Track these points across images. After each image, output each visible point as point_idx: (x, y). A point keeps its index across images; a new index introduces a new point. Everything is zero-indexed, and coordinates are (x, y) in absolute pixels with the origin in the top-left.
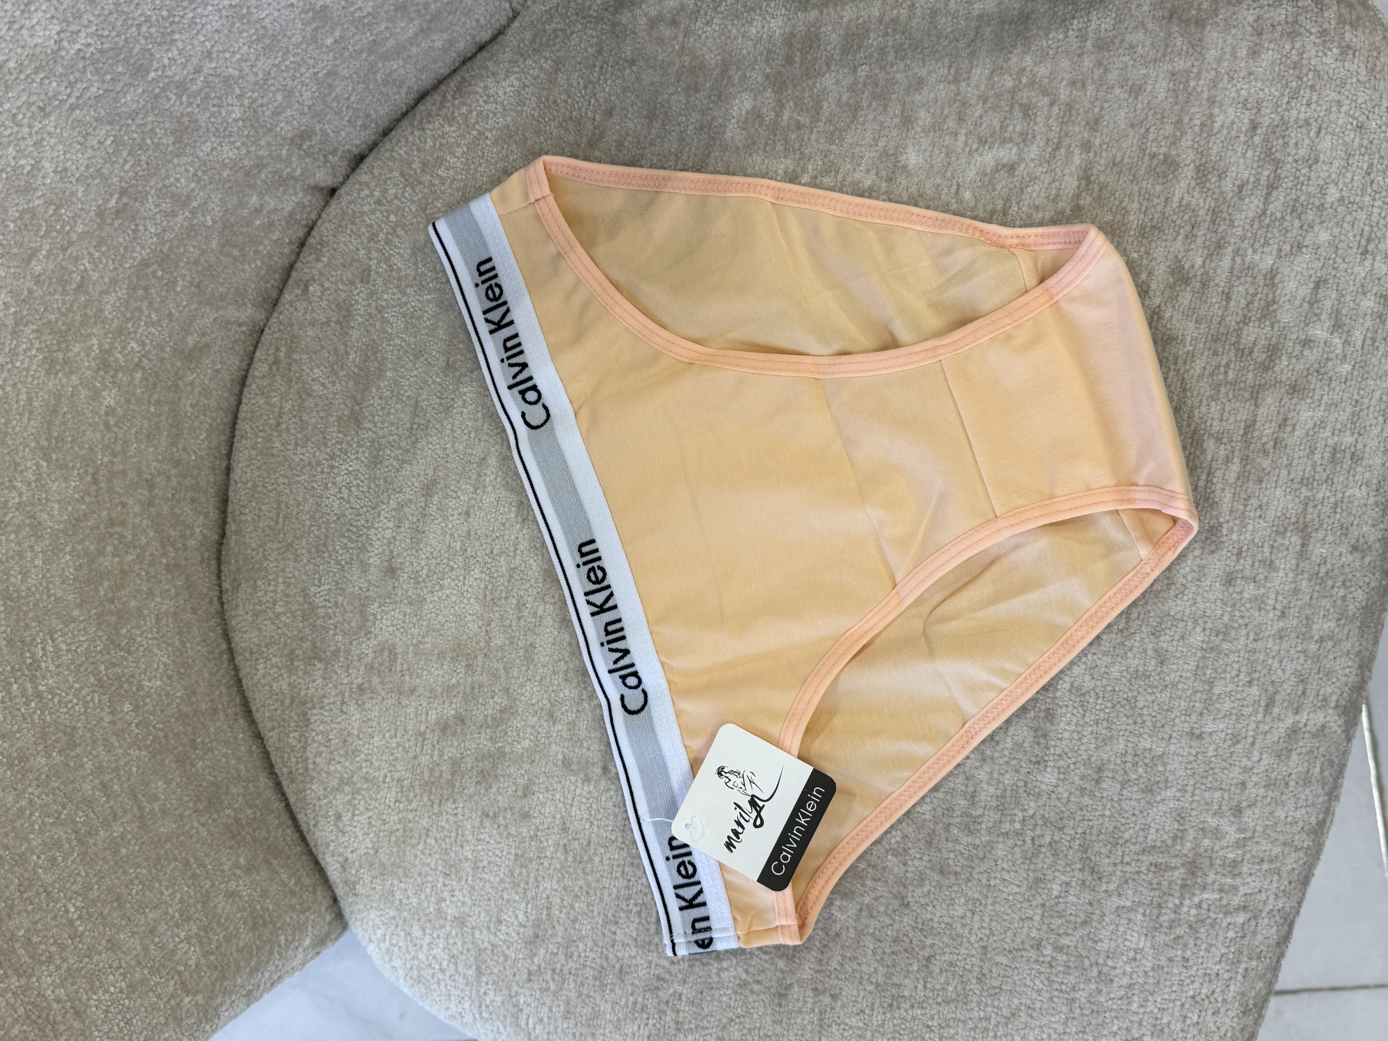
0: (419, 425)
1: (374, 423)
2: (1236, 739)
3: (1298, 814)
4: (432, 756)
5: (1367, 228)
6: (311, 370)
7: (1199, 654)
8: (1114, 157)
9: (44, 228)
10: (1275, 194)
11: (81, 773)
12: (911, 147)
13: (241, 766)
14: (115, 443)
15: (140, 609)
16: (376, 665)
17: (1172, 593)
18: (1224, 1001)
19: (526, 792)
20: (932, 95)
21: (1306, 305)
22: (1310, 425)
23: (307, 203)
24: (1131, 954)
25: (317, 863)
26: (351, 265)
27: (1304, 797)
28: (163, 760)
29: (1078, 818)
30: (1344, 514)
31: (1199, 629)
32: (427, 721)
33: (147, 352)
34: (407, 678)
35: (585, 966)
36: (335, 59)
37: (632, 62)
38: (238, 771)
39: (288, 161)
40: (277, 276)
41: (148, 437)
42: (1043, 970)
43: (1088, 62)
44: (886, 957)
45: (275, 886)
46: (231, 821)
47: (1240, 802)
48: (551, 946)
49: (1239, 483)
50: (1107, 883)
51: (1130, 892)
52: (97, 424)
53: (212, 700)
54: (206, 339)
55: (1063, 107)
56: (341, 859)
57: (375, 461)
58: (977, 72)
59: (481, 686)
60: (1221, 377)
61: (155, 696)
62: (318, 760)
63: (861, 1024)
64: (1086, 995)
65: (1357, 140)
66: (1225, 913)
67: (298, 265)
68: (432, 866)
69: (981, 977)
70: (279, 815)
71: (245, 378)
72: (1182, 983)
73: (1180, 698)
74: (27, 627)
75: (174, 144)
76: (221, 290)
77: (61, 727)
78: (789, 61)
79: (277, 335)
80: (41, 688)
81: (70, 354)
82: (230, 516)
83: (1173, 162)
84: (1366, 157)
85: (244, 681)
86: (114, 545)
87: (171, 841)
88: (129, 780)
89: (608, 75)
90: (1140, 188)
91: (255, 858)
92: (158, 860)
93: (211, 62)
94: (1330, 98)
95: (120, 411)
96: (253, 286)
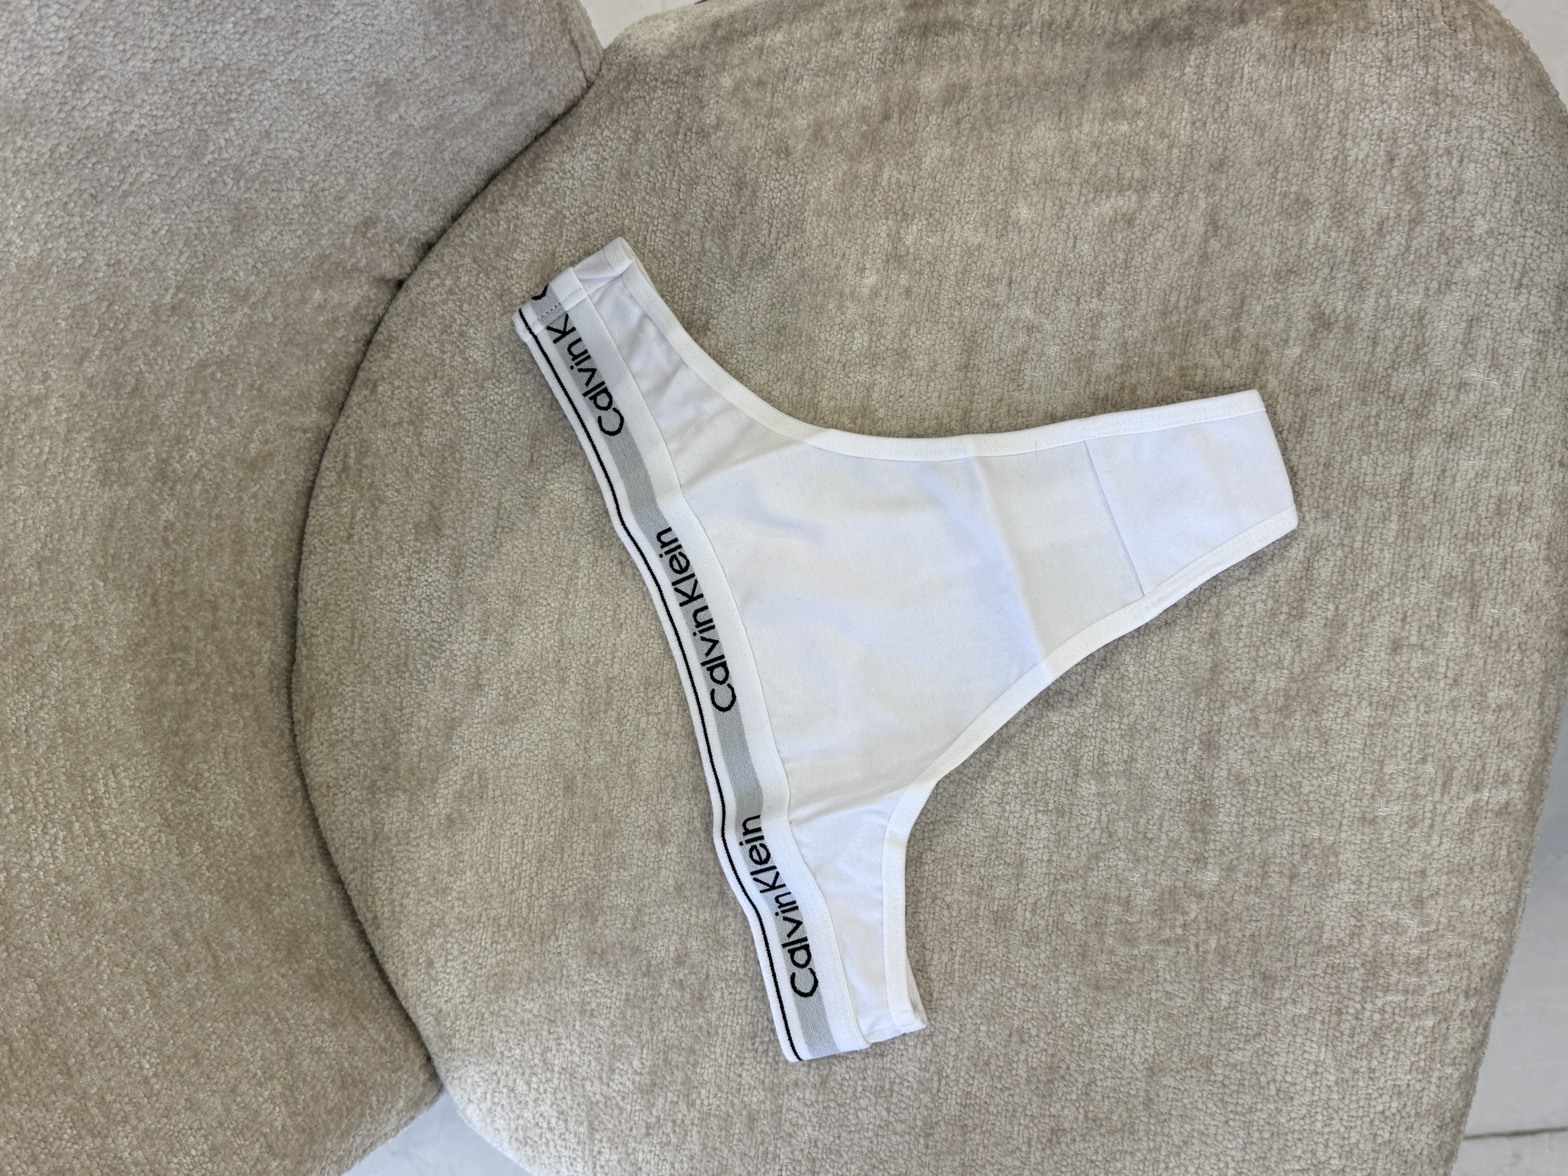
0: (503, 528)
1: (455, 529)
2: (1412, 822)
3: (1485, 902)
4: (530, 890)
5: (1520, 260)
6: (384, 475)
7: (1366, 731)
8: (1242, 199)
9: (97, 327)
10: (1418, 229)
11: (150, 919)
12: (1022, 200)
13: (321, 913)
14: (174, 561)
15: (207, 742)
16: (465, 792)
17: (1334, 666)
18: (1417, 1114)
19: (636, 924)
20: (1042, 144)
21: (1459, 347)
22: (1471, 475)
23: (373, 297)
24: (1312, 1067)
25: (407, 1018)
26: (423, 360)
27: (1491, 883)
28: (237, 906)
29: (1245, 919)
30: (1515, 570)
31: (1364, 704)
32: (523, 852)
33: (206, 461)
34: (500, 805)
35: (709, 1115)
36: (400, 136)
37: (718, 127)
38: (318, 918)
39: (352, 251)
40: (343, 377)
41: (209, 554)
42: (1215, 1090)
44: (1041, 1086)
45: (364, 1043)
46: (312, 972)
47: (1421, 892)
48: (669, 1095)
49: (1399, 541)
50: (1281, 989)
51: (1306, 998)
52: (155, 540)
53: (287, 842)
54: (269, 447)
55: (1184, 150)
56: (434, 1011)
57: (457, 569)
58: (1088, 117)
61: (226, 837)
62: (406, 901)
63: (1017, 1163)
64: (1265, 1116)
65: (1503, 167)
66: (1412, 1016)
67: (365, 364)
68: (535, 1012)
69: (1148, 1103)
70: (365, 966)
71: (311, 489)
72: (1369, 1096)
73: (1349, 780)
74: (87, 761)
75: (232, 232)
76: (284, 393)
77: (127, 870)
78: (887, 117)
79: (346, 440)
80: (104, 827)
81: (125, 464)
82: (300, 639)
83: (1307, 202)
84: (1514, 185)
85: (320, 821)
86: (176, 673)
87: (250, 993)
88: (201, 927)
89: (693, 143)
90: (1272, 230)
91: (340, 1012)
92: (237, 1013)
93: (269, 142)
94: (1471, 124)
95: (179, 526)
96: (317, 388)
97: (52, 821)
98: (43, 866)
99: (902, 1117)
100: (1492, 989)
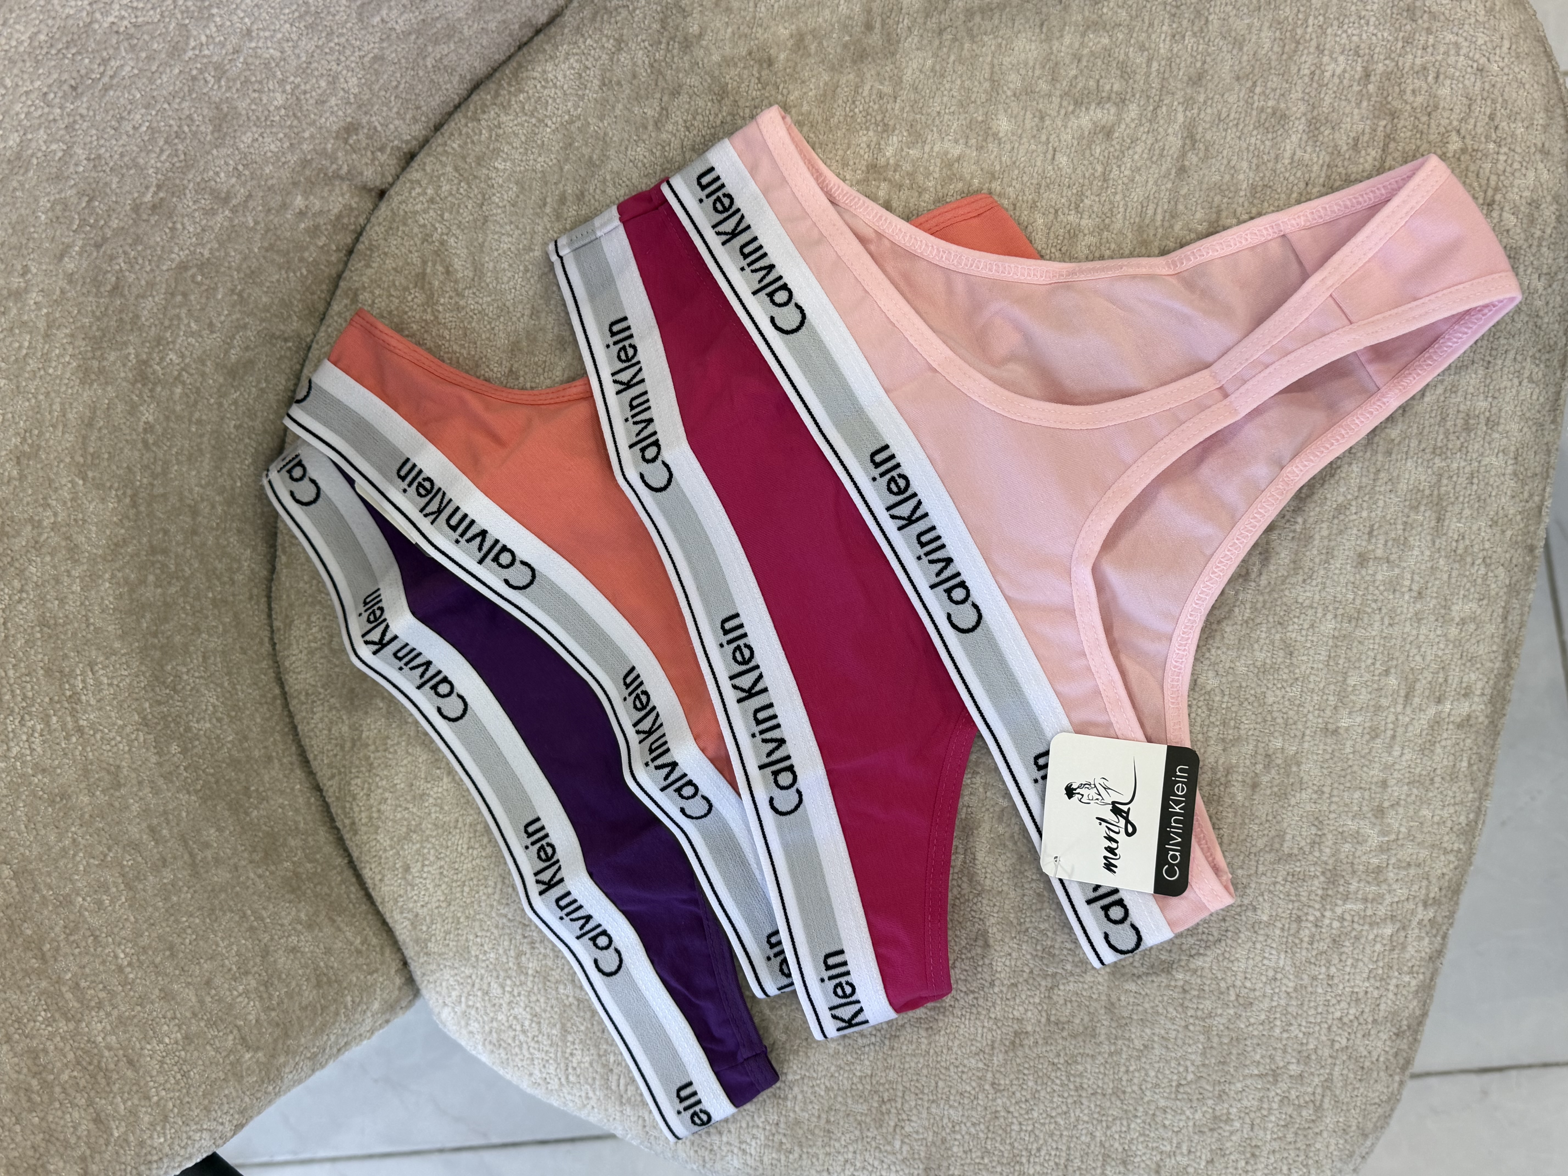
2: (1374, 733)
3: (1445, 813)
5: (1493, 177)
7: (1330, 643)
8: (1220, 113)
9: (77, 222)
10: (1393, 144)
11: (127, 814)
12: (1001, 111)
13: (299, 818)
14: (154, 463)
15: (186, 646)
17: (1300, 578)
18: (1375, 1021)
20: (1022, 55)
23: (354, 205)
24: (1271, 973)
25: (384, 923)
26: (404, 269)
27: (1450, 794)
28: (215, 806)
30: (1482, 484)
31: (1329, 616)
33: (187, 365)
36: (382, 40)
37: (700, 37)
38: (296, 822)
39: (333, 157)
40: (324, 287)
41: (189, 459)
42: (1175, 995)
45: (340, 944)
46: (289, 874)
47: (1382, 802)
49: (1368, 455)
51: (1267, 905)
52: (135, 442)
53: (265, 747)
54: (249, 354)
55: (1163, 63)
56: (410, 916)
58: (1070, 29)
61: (203, 739)
62: (383, 807)
63: (981, 1065)
64: (1224, 1021)
65: (1478, 84)
66: (1371, 925)
67: (347, 274)
68: (510, 916)
69: (1110, 1007)
70: (343, 872)
72: (1327, 1003)
73: (1313, 691)
74: (65, 657)
75: (212, 133)
76: (264, 299)
77: (104, 765)
78: (869, 27)
80: (81, 722)
81: (105, 363)
82: (279, 548)
83: (1284, 116)
84: (1489, 102)
85: (299, 728)
86: (156, 575)
87: (226, 891)
88: (178, 825)
89: (675, 52)
90: (1249, 145)
91: (316, 913)
92: (213, 910)
93: (251, 41)
94: (1447, 41)
95: (159, 429)
96: (298, 297)
97: (29, 713)
98: (20, 757)
100: (1451, 899)
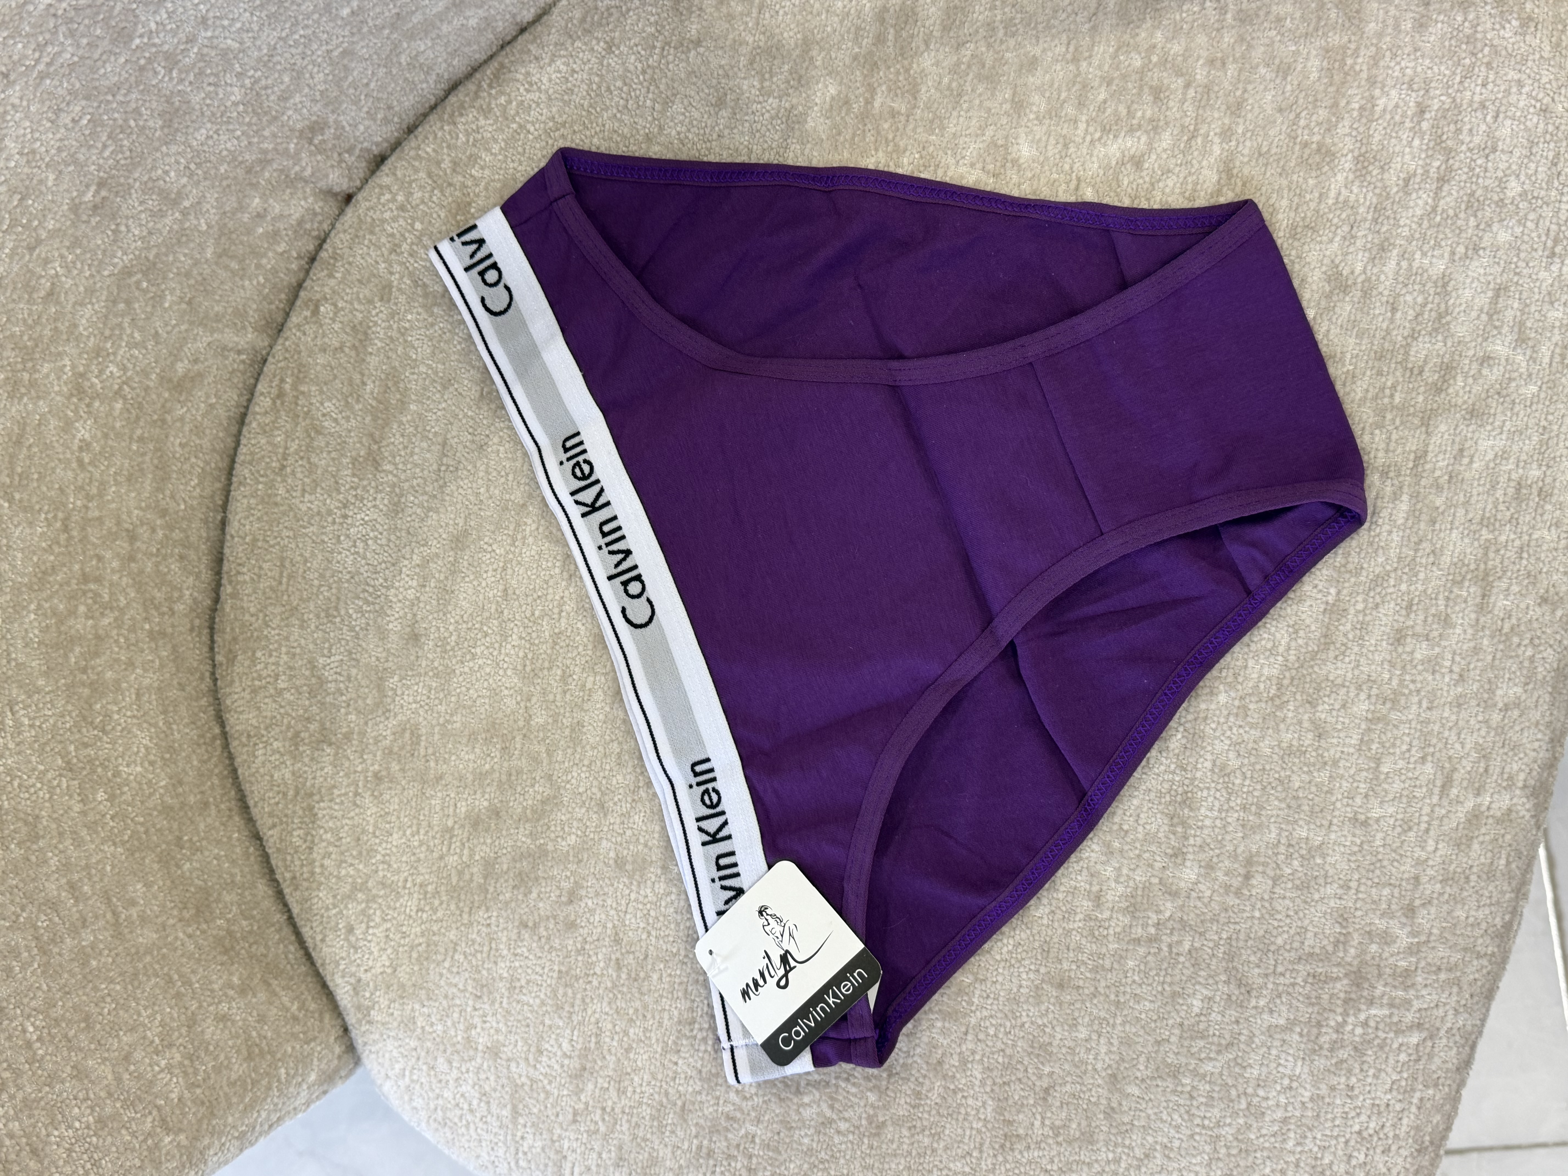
0: (448, 466)
1: (395, 464)
2: (1407, 826)
3: (1480, 914)
4: (461, 857)
5: (1554, 227)
6: (322, 404)
7: (1363, 726)
8: (1260, 147)
9: (7, 222)
10: (1446, 188)
11: (45, 870)
12: (1023, 136)
13: (236, 870)
14: (89, 484)
15: (117, 682)
16: (396, 749)
17: (1331, 654)
18: (1396, 1137)
19: (573, 897)
20: (1048, 77)
21: (1484, 317)
22: (1490, 456)
23: (318, 210)
24: (1286, 1082)
25: (324, 985)
26: (369, 281)
27: (1487, 894)
28: (143, 859)
29: (1222, 920)
30: (1532, 560)
31: (1363, 696)
32: (455, 815)
33: (129, 378)
34: (432, 764)
35: (640, 1104)
36: (353, 34)
37: (698, 43)
38: (232, 875)
39: (296, 157)
40: (283, 296)
41: (129, 480)
42: (1182, 1102)
43: (1228, 38)
44: (996, 1088)
45: (275, 1011)
46: (222, 933)
47: (1412, 901)
48: (600, 1080)
49: (1410, 523)
50: (1257, 997)
51: (1284, 1008)
52: (68, 462)
53: (202, 793)
54: (199, 367)
55: (1200, 89)
56: (353, 980)
57: (397, 508)
58: (1099, 49)
59: (519, 772)
60: (1386, 400)
61: (134, 784)
62: (327, 862)
63: (967, 1169)
64: (1233, 1131)
65: (1541, 126)
66: (1397, 1033)
67: (307, 284)
68: (461, 986)
69: (1110, 1113)
70: (281, 929)
71: (244, 415)
72: (1346, 1114)
73: (1342, 777)
75: (162, 128)
76: (216, 309)
77: (22, 815)
78: (881, 39)
79: (282, 364)
81: (37, 376)
82: (225, 576)
83: (1328, 152)
84: (1552, 145)
85: (240, 771)
86: (87, 605)
87: (151, 953)
88: (101, 880)
89: (671, 58)
90: (1291, 182)
91: (250, 977)
92: (136, 975)
93: (206, 30)
94: (1509, 77)
95: (96, 447)
96: (254, 306)
99: (846, 1115)
100: (1482, 1006)
